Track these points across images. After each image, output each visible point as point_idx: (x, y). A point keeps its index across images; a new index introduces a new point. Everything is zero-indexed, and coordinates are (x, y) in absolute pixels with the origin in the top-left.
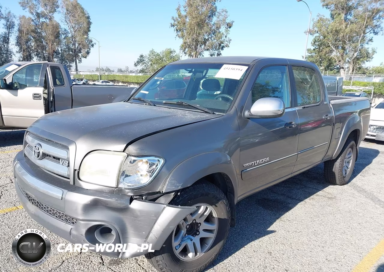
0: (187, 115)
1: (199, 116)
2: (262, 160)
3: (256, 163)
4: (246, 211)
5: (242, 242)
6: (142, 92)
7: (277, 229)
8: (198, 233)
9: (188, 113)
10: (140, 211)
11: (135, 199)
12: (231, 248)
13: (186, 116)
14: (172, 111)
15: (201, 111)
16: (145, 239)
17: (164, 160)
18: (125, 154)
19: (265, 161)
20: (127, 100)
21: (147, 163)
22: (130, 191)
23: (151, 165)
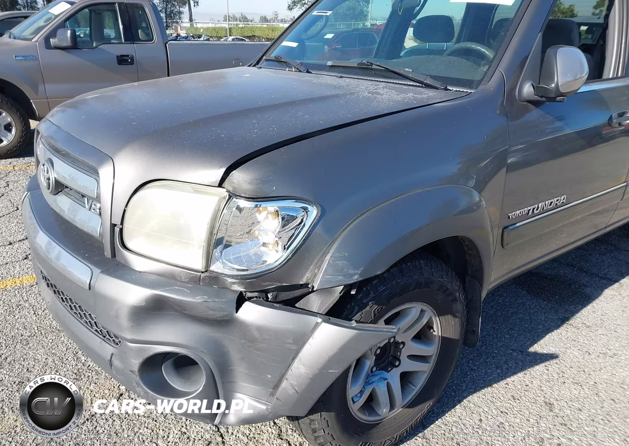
0: (381, 92)
1: (410, 95)
2: (550, 201)
3: (537, 210)
4: (493, 300)
5: (486, 373)
6: (286, 43)
7: (562, 345)
8: (397, 363)
9: (384, 88)
10: (260, 329)
11: (249, 299)
12: (462, 386)
13: (378, 94)
14: (345, 84)
15: (415, 84)
16: (271, 390)
17: (320, 209)
18: (223, 192)
19: (556, 204)
20: (255, 62)
21: (278, 215)
22: (236, 281)
23: (286, 220)
